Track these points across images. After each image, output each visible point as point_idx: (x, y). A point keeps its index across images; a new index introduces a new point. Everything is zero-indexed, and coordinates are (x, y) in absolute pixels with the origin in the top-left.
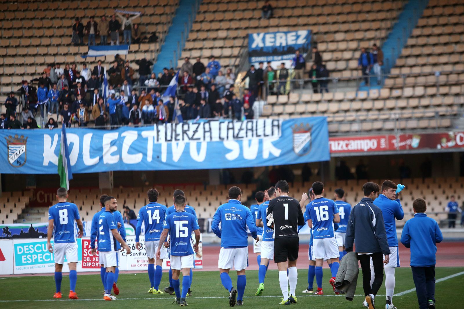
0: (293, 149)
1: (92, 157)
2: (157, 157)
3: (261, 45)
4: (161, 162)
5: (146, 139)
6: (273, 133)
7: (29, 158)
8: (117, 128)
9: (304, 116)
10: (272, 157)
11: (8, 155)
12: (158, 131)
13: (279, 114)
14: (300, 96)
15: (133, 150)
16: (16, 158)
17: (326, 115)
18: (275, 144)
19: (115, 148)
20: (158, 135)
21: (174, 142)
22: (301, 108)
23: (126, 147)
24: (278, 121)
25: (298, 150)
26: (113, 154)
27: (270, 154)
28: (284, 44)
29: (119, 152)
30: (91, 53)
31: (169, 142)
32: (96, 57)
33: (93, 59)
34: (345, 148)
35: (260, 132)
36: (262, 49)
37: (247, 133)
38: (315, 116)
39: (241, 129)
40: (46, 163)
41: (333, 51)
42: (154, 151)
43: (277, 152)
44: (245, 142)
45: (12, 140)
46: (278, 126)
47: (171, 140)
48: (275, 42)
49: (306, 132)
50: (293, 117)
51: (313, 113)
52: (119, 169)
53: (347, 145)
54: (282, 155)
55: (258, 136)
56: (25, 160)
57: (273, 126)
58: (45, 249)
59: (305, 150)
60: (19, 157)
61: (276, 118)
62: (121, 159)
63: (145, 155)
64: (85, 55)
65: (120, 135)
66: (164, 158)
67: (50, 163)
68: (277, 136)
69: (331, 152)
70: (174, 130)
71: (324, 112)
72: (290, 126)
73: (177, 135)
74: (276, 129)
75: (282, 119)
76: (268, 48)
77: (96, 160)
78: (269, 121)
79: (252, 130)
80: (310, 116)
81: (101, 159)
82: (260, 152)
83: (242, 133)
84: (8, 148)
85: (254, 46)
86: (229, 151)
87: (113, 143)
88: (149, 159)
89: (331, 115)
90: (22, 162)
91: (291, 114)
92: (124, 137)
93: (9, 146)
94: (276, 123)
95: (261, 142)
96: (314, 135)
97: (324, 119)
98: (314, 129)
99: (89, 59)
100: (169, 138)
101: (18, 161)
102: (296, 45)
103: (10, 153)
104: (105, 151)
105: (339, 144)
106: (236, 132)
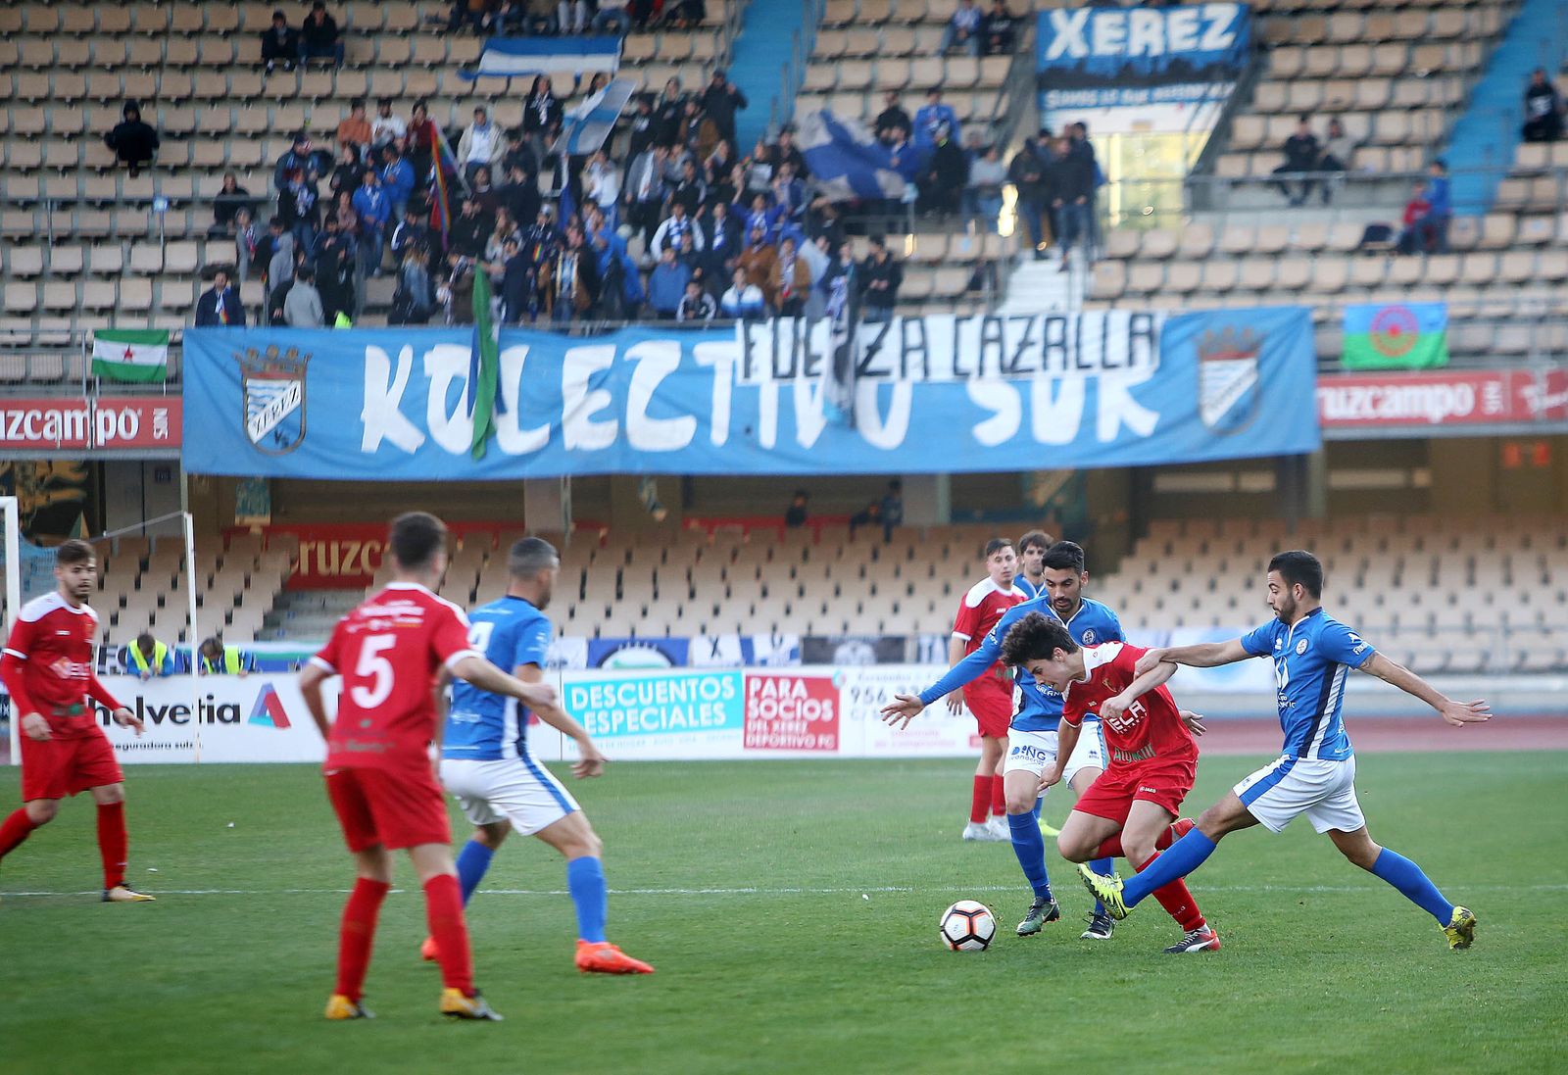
0: (1196, 413)
1: (525, 425)
2: (745, 430)
3: (1079, 50)
4: (755, 446)
5: (709, 371)
6: (1131, 360)
7: (313, 425)
8: (608, 332)
9: (1233, 303)
10: (1128, 438)
11: (245, 414)
12: (749, 345)
13: (1150, 294)
14: (1217, 232)
15: (665, 403)
16: (271, 424)
17: (1305, 301)
18: (1141, 395)
19: (602, 399)
20: (748, 359)
21: (801, 383)
22: (1220, 274)
23: (639, 395)
24: (1151, 317)
25: (1213, 416)
26: (597, 418)
27: (1123, 427)
28: (1157, 49)
29: (617, 411)
30: (493, 61)
31: (786, 382)
32: (509, 77)
33: (499, 86)
34: (1368, 412)
35: (1091, 354)
36: (1082, 63)
37: (1045, 355)
38: (1270, 302)
39: (1024, 344)
40: (370, 444)
41: (1322, 78)
42: (734, 408)
43: (1144, 422)
44: (1040, 387)
45: (259, 366)
46: (1150, 335)
47: (792, 374)
48: (1125, 41)
49: (1241, 355)
50: (1196, 304)
51: (1262, 291)
52: (614, 466)
53: (1375, 402)
54: (1159, 431)
55: (1081, 367)
56: (302, 435)
57: (1133, 334)
59: (1239, 416)
60: (282, 422)
61: (1140, 306)
62: (622, 435)
63: (704, 422)
64: (471, 69)
65: (619, 354)
66: (767, 435)
67: (385, 443)
68: (1144, 368)
69: (1324, 423)
70: (801, 342)
71: (1298, 290)
72: (1190, 336)
73: (811, 359)
74: (1142, 346)
75: (1163, 310)
76: (1102, 60)
77: (539, 435)
78: (1119, 317)
79: (1062, 344)
80: (1249, 302)
81: (556, 432)
82: (1089, 418)
83: (1031, 357)
84: (245, 389)
85: (1054, 52)
86: (986, 414)
87: (596, 382)
88: (719, 436)
89: (1324, 301)
90: (293, 438)
91: (1188, 293)
92: (635, 362)
93: (249, 383)
94: (1142, 325)
95: (1091, 388)
96: (1268, 367)
97: (1302, 315)
98: (1267, 345)
99: (485, 86)
100: (784, 367)
101: (276, 436)
102: (1198, 52)
103: (250, 408)
104: (569, 406)
105: (1349, 398)
106: (1011, 351)
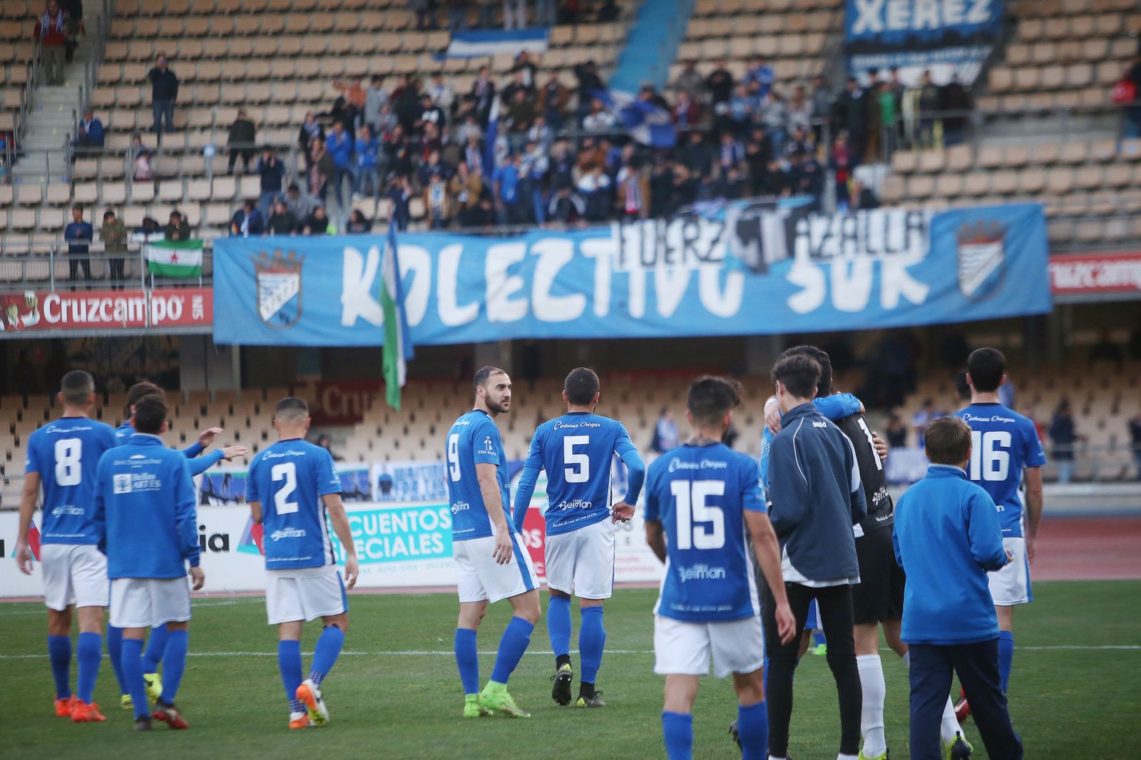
0: (956, 286)
1: (461, 302)
2: (620, 304)
3: (877, 26)
4: (628, 317)
5: (593, 261)
6: (907, 245)
7: (308, 305)
8: (523, 233)
9: (985, 203)
10: (905, 305)
11: (258, 301)
12: (623, 241)
13: (923, 198)
14: (975, 154)
15: (562, 286)
16: (277, 307)
17: (1040, 200)
18: (915, 272)
19: (516, 283)
20: (622, 252)
21: (661, 269)
22: (977, 182)
23: (543, 278)
24: (920, 214)
25: (970, 287)
26: (513, 297)
27: (902, 298)
28: (934, 23)
29: (527, 292)
30: (458, 48)
31: (650, 270)
32: (469, 58)
33: (460, 64)
34: (1089, 282)
35: (876, 242)
36: (879, 36)
37: (842, 245)
38: (1014, 202)
39: (827, 236)
40: (348, 319)
41: (1057, 40)
42: (613, 289)
43: (918, 293)
44: (838, 267)
45: (268, 263)
46: (921, 227)
47: (653, 263)
48: (910, 19)
49: (990, 240)
50: (959, 205)
51: (1008, 194)
52: (525, 332)
53: (1095, 274)
54: (930, 299)
55: (870, 252)
56: (300, 312)
57: (908, 227)
58: (371, 527)
59: (989, 287)
61: (915, 206)
62: (530, 310)
63: (590, 299)
64: (442, 53)
65: (528, 250)
66: (637, 307)
67: (360, 320)
68: (917, 251)
69: (1055, 291)
70: (661, 239)
71: (1035, 193)
72: (951, 229)
73: (669, 251)
74: (915, 237)
75: (930, 210)
76: (894, 33)
77: (470, 311)
78: (898, 215)
79: (855, 237)
80: (997, 202)
81: (483, 309)
82: (876, 291)
83: (832, 246)
84: (257, 281)
85: (858, 28)
86: (798, 289)
87: (512, 270)
88: (601, 309)
89: (1054, 200)
90: (292, 316)
91: (952, 198)
92: (538, 256)
93: (262, 277)
94: (915, 220)
95: (877, 268)
96: (1011, 250)
97: (1037, 210)
98: (1011, 233)
99: (451, 65)
100: (649, 257)
101: (281, 315)
102: (964, 25)
103: (262, 296)
104: (492, 287)
105: (1073, 272)
106: (816, 241)
